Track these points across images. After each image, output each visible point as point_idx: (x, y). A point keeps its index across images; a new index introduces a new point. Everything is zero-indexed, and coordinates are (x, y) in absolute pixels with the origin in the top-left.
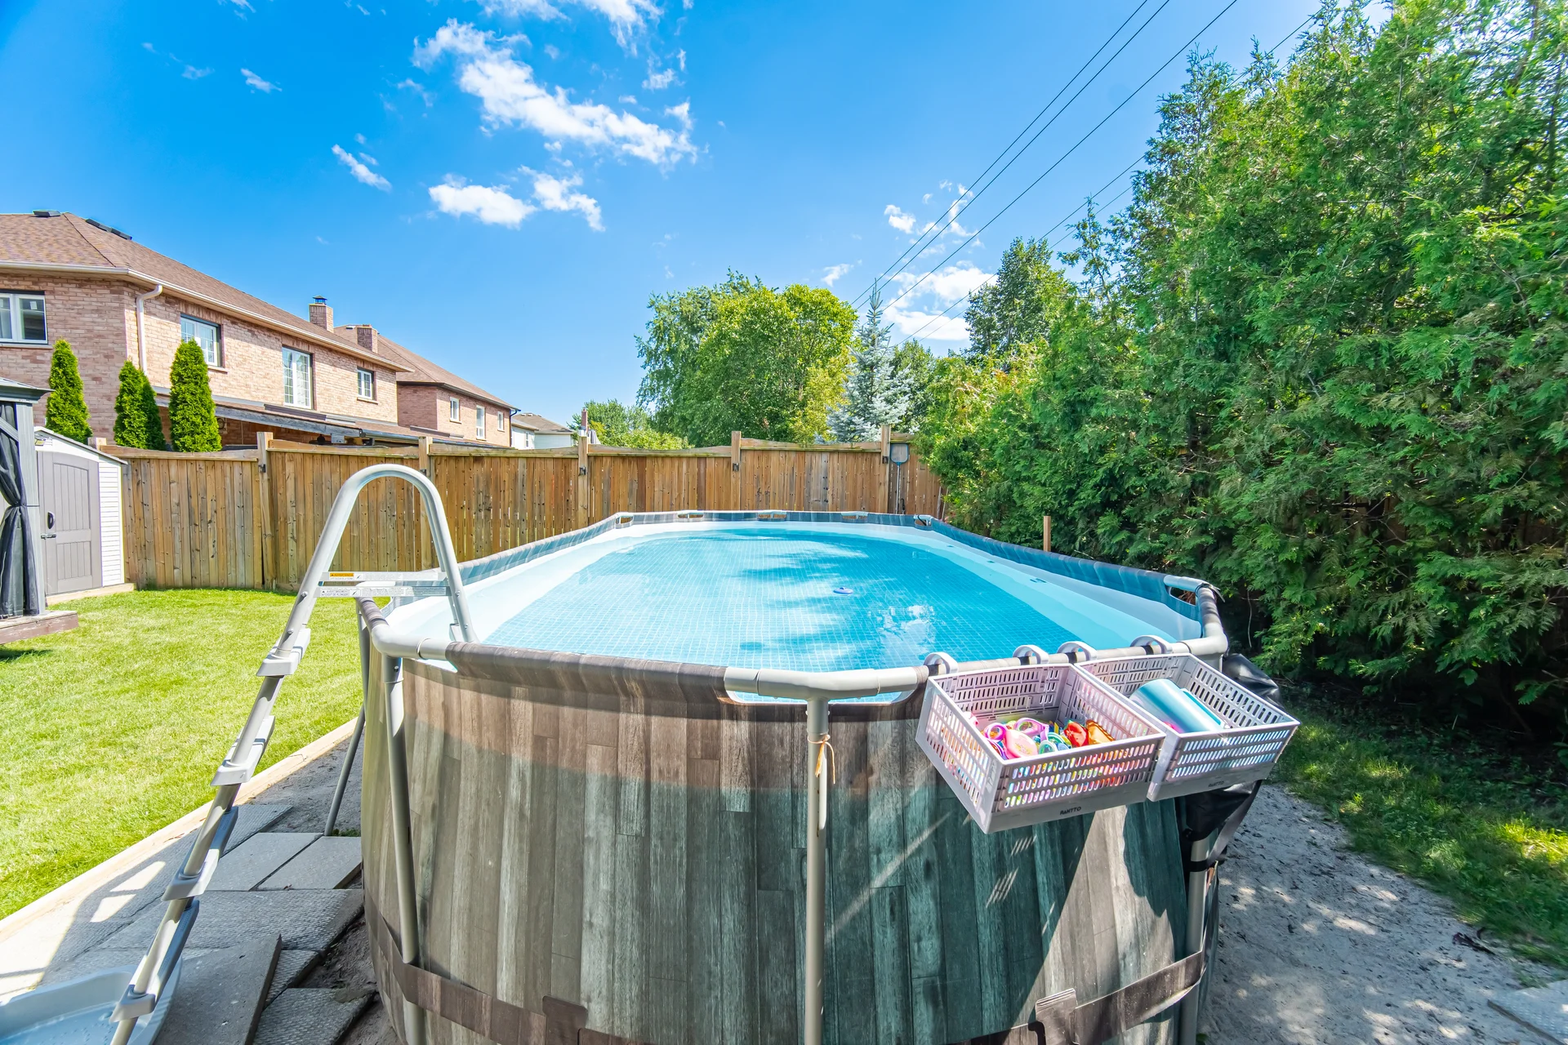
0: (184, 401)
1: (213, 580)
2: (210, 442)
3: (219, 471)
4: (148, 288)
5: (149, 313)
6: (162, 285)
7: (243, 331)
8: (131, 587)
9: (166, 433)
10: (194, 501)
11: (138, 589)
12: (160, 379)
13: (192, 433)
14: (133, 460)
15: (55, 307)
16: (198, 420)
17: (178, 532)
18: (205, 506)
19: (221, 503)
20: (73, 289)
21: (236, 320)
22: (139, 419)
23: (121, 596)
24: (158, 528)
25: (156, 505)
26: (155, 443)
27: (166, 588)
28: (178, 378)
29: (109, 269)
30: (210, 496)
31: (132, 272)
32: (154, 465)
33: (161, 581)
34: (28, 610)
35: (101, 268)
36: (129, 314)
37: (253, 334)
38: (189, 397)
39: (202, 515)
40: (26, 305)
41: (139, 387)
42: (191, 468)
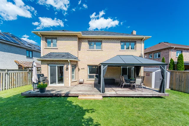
0: (179, 63)
1: (183, 91)
2: (183, 69)
3: (185, 74)
4: (172, 48)
5: (172, 51)
6: (175, 47)
7: (186, 51)
8: (170, 89)
9: (176, 68)
10: (180, 78)
11: (171, 90)
12: (176, 60)
13: (180, 68)
14: (171, 72)
15: (161, 53)
16: (181, 66)
17: (177, 82)
18: (182, 79)
19: (185, 79)
20: (164, 50)
21: (184, 49)
22: (172, 66)
23: (169, 90)
24: (174, 81)
25: (174, 78)
26: (174, 69)
27: (175, 90)
28: (178, 60)
29: (168, 47)
30: (183, 77)
31: (171, 46)
32: (174, 72)
33: (174, 89)
34: (163, 92)
35: (167, 47)
36: (170, 52)
37: (187, 51)
38: (180, 62)
39: (182, 80)
40: (159, 54)
41: (172, 62)
42: (180, 73)
